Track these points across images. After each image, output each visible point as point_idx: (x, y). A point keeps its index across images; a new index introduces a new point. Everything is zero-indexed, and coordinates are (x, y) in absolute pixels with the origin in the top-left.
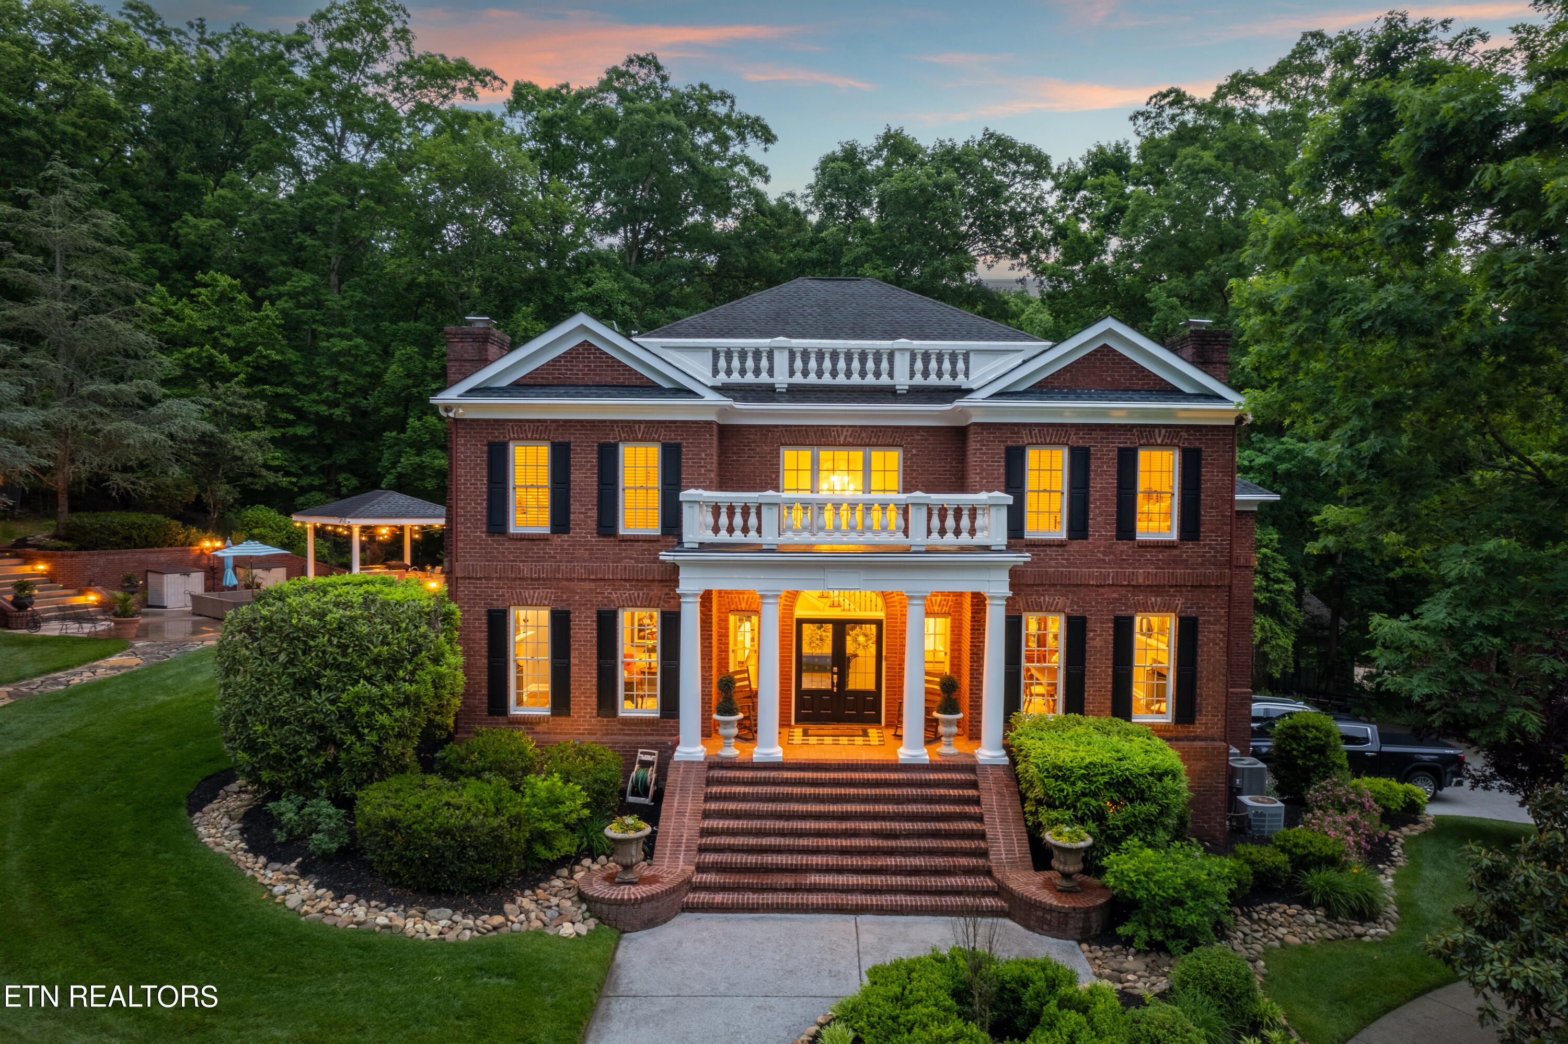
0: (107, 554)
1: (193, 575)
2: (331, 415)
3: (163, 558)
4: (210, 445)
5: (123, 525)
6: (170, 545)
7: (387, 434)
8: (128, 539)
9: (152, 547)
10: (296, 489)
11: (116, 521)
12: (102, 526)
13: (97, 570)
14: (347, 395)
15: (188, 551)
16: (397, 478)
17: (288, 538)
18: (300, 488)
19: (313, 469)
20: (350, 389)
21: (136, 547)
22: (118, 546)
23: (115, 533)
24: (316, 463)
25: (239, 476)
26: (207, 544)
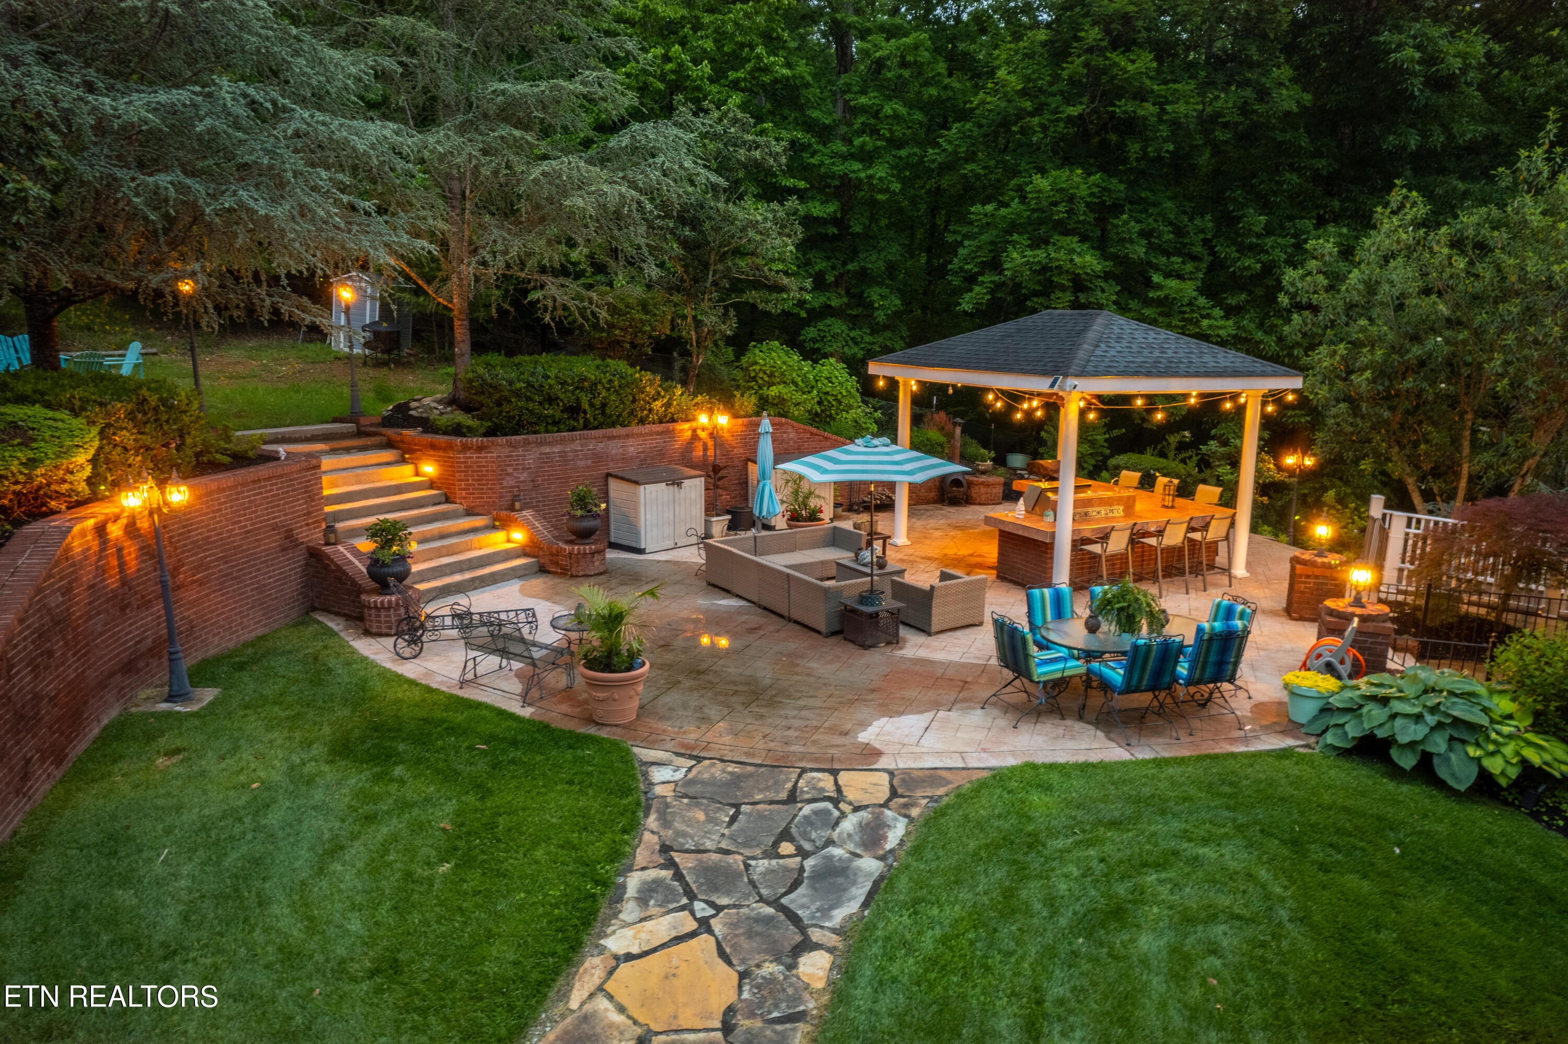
0: (541, 444)
1: (687, 483)
2: (870, 177)
3: (633, 447)
4: (695, 224)
5: (564, 383)
6: (642, 421)
7: (977, 208)
8: (574, 410)
9: (613, 425)
10: (803, 314)
11: (552, 373)
12: (530, 385)
13: (524, 476)
14: (895, 143)
15: (670, 433)
16: (992, 292)
17: (820, 403)
18: (811, 312)
19: (830, 278)
20: (899, 131)
21: (586, 427)
22: (555, 424)
23: (551, 400)
24: (833, 268)
25: (737, 286)
26: (703, 419)
